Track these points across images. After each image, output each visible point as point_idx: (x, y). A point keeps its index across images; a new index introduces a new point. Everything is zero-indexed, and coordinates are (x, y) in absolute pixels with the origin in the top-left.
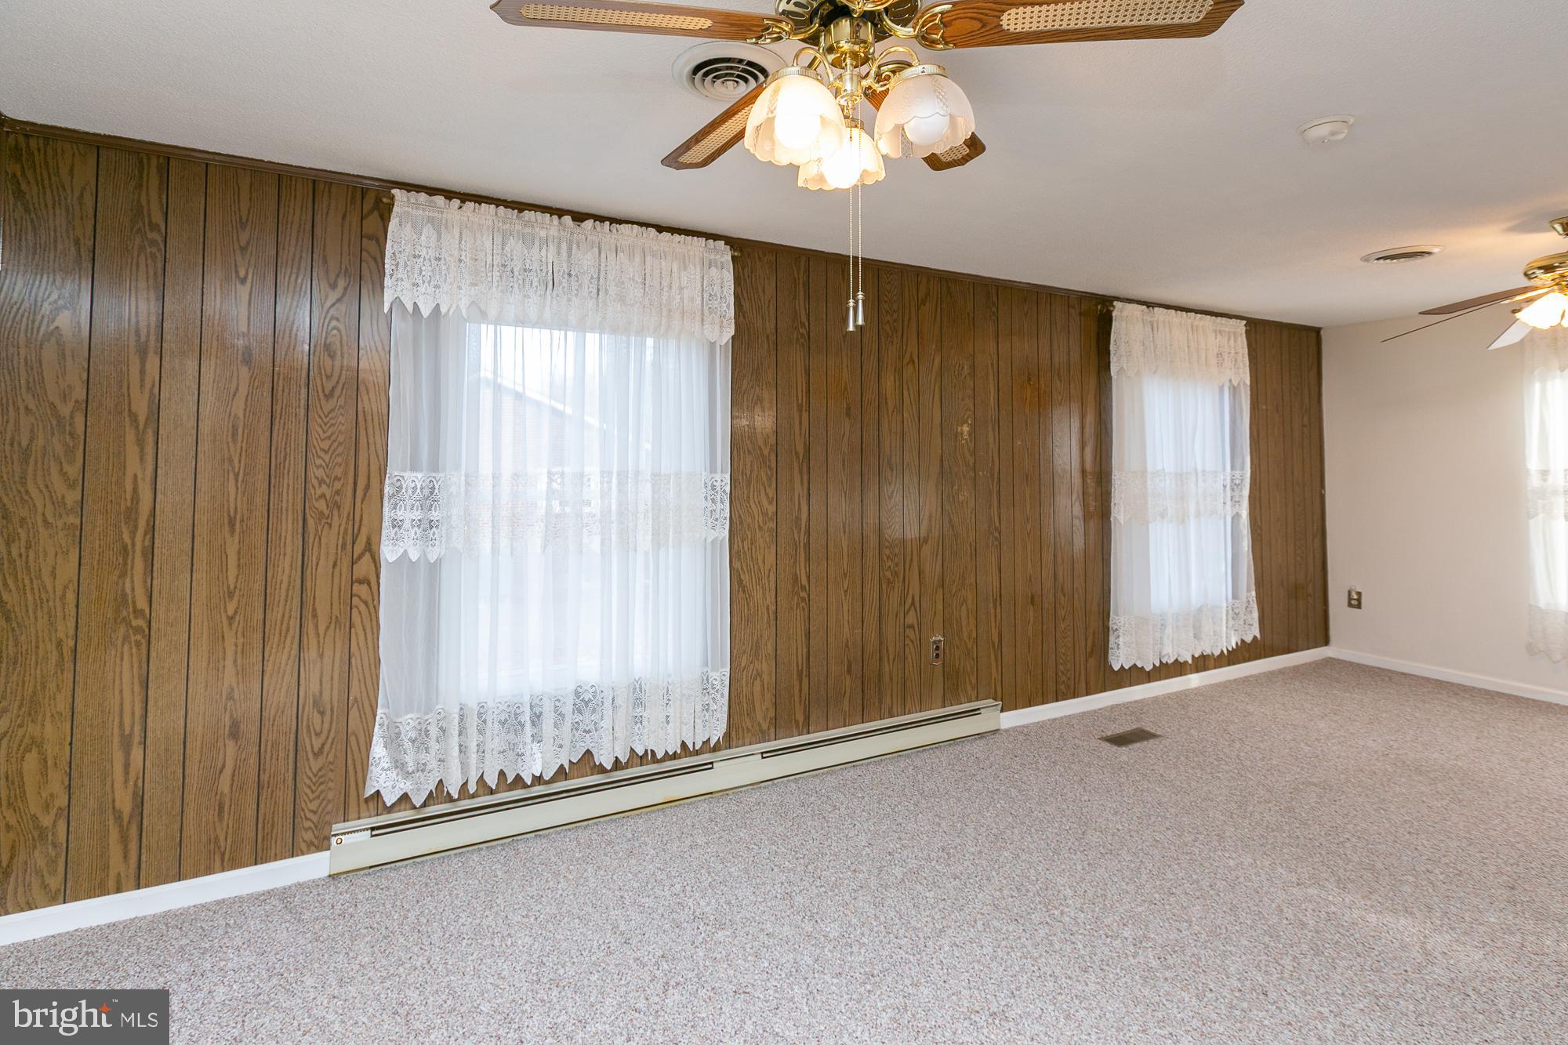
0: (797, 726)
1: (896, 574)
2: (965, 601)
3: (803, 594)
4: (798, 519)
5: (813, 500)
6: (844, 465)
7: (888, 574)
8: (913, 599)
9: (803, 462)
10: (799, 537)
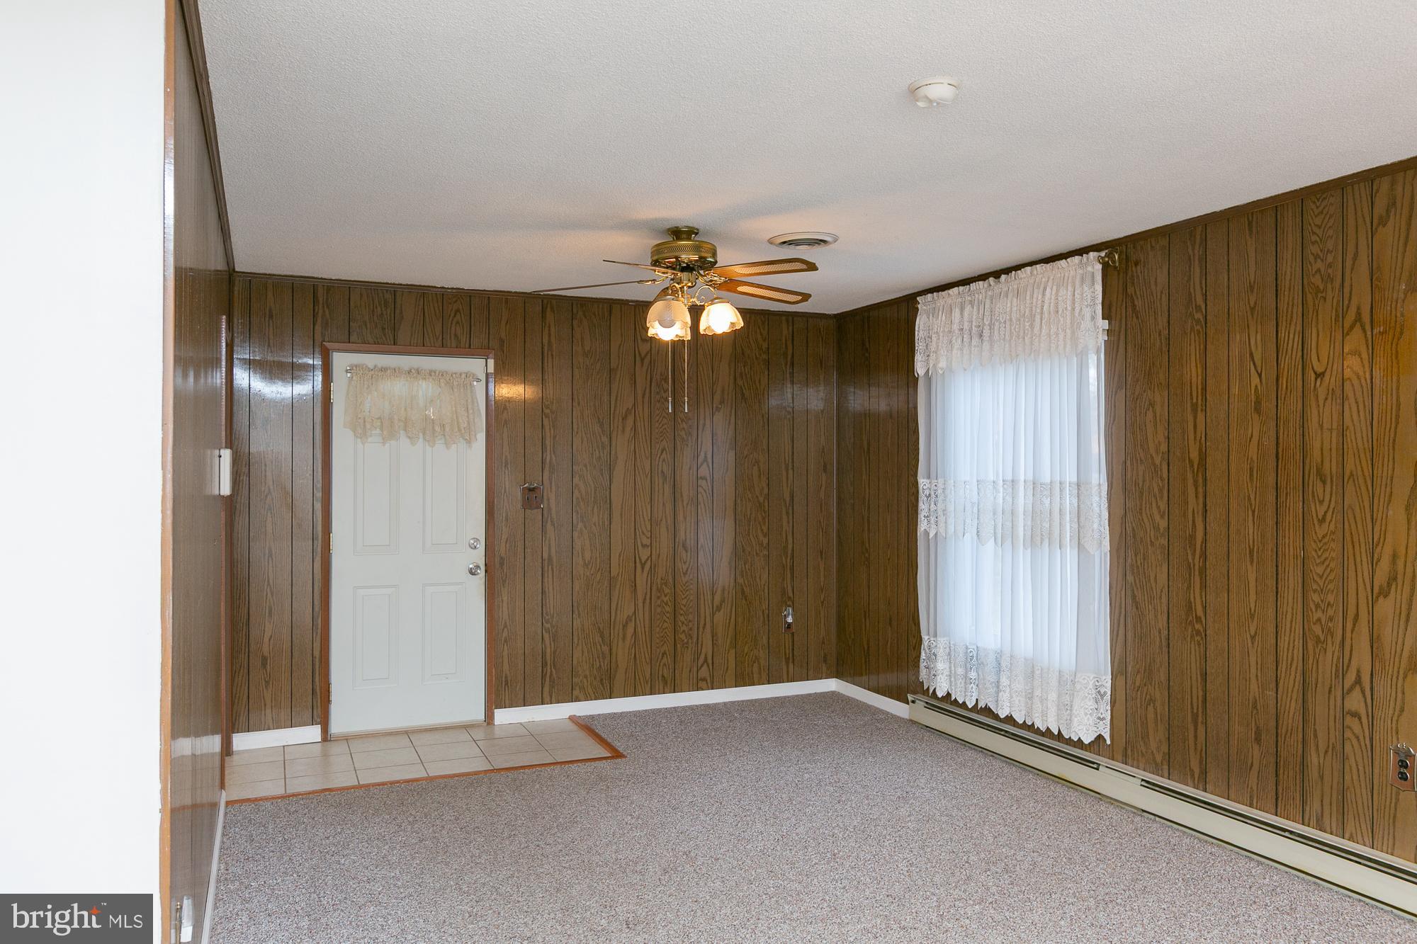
1: (1330, 633)
3: (1198, 626)
4: (1192, 537)
5: (1210, 517)
6: (1251, 475)
7: (1317, 629)
8: (1359, 676)
9: (1197, 471)
10: (1193, 559)
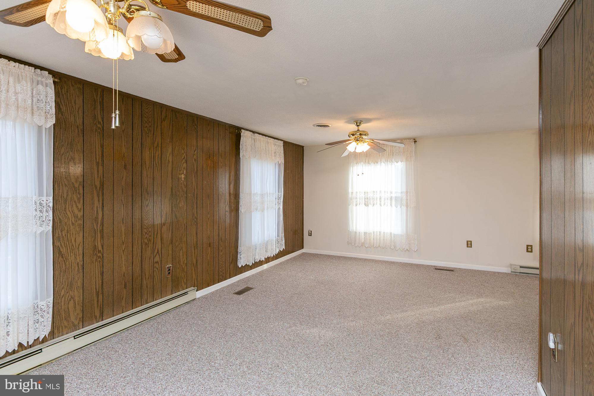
0: (96, 318)
1: (150, 240)
2: (182, 248)
3: (99, 255)
4: (97, 218)
5: (105, 209)
6: (123, 192)
7: (146, 241)
8: (158, 250)
9: (99, 190)
10: (97, 227)
